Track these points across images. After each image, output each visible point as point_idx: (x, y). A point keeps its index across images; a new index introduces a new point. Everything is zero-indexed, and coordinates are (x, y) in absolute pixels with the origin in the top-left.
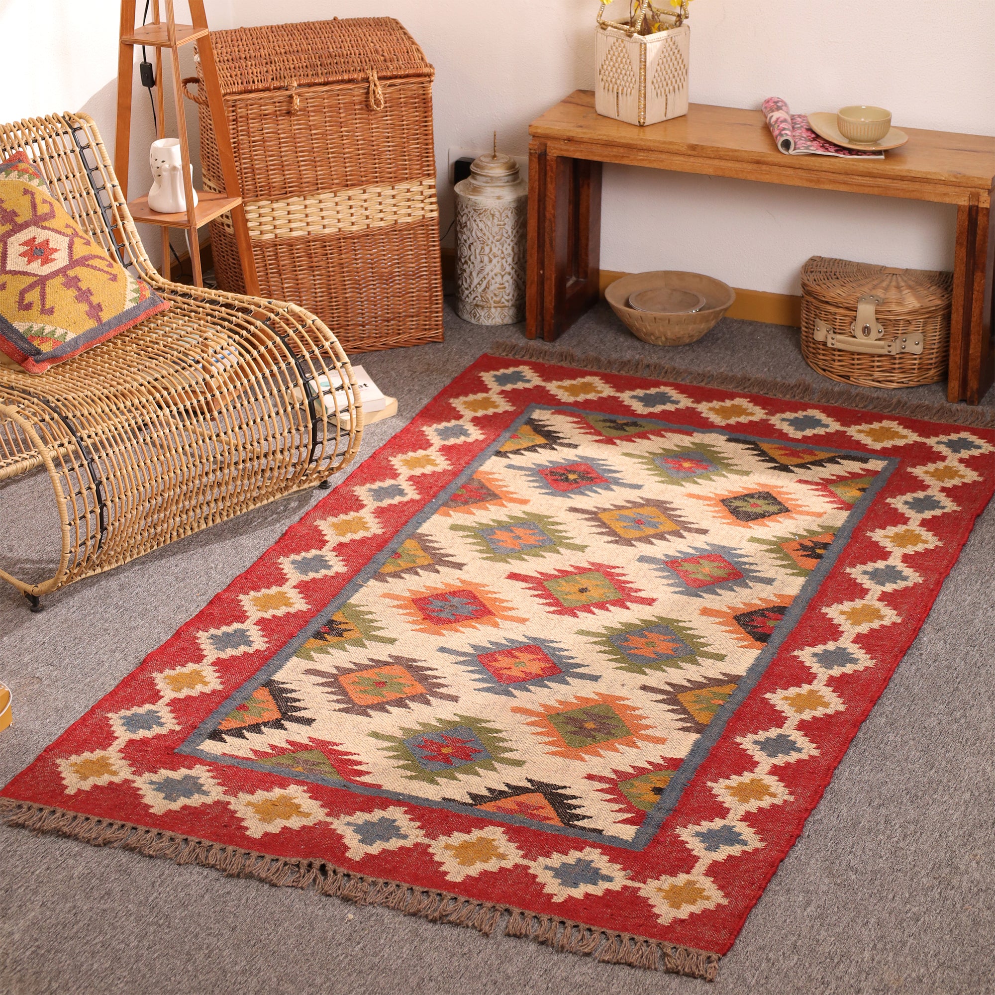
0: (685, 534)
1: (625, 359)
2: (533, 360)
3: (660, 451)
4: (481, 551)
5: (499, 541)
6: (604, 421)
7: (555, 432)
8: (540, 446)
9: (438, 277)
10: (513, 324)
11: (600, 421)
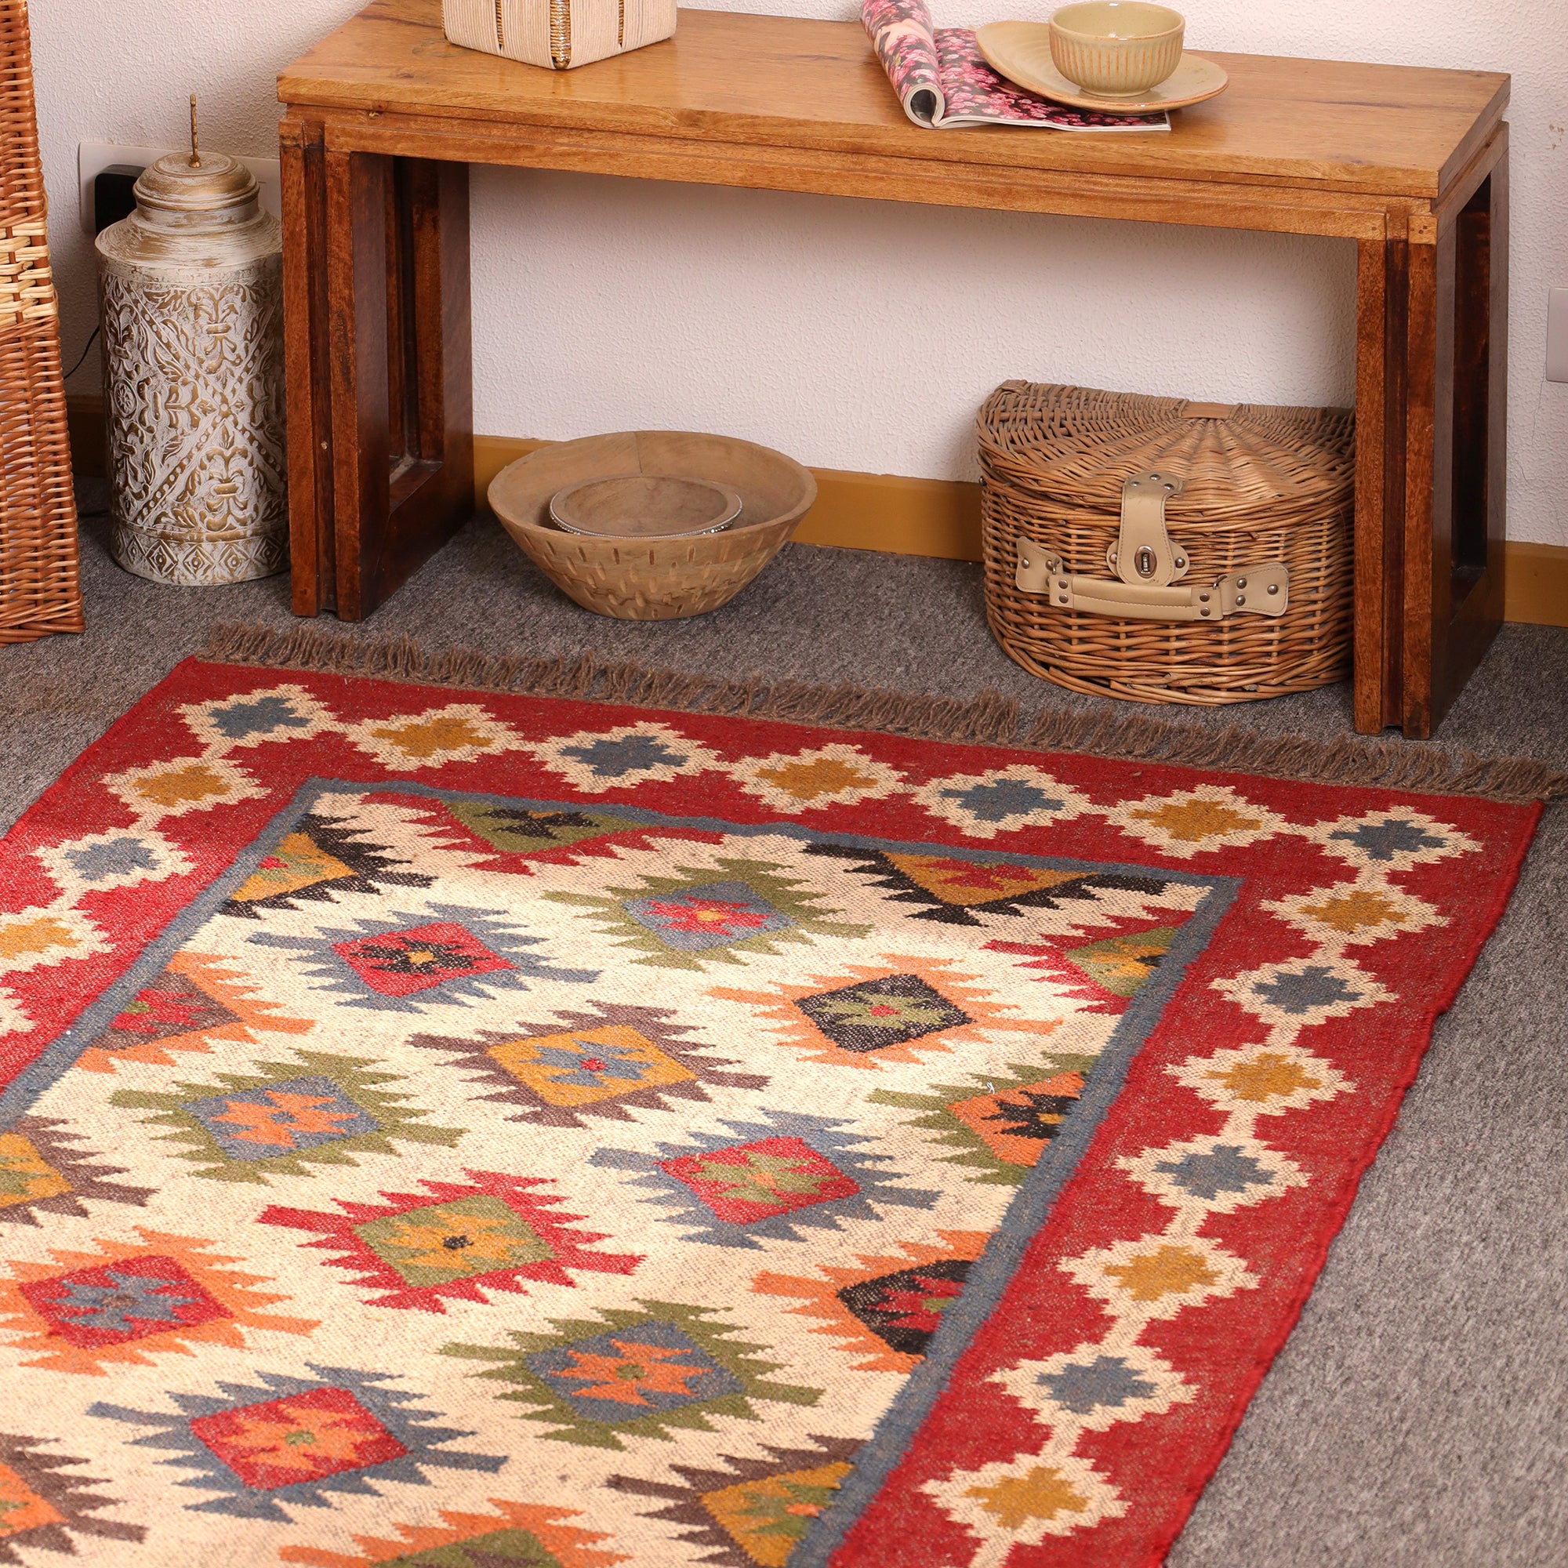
0: (709, 1089)
1: (545, 657)
2: (313, 667)
3: (641, 884)
4: (192, 1156)
5: (237, 1127)
6: (497, 814)
7: (373, 847)
8: (337, 884)
10: (258, 581)
11: (486, 814)
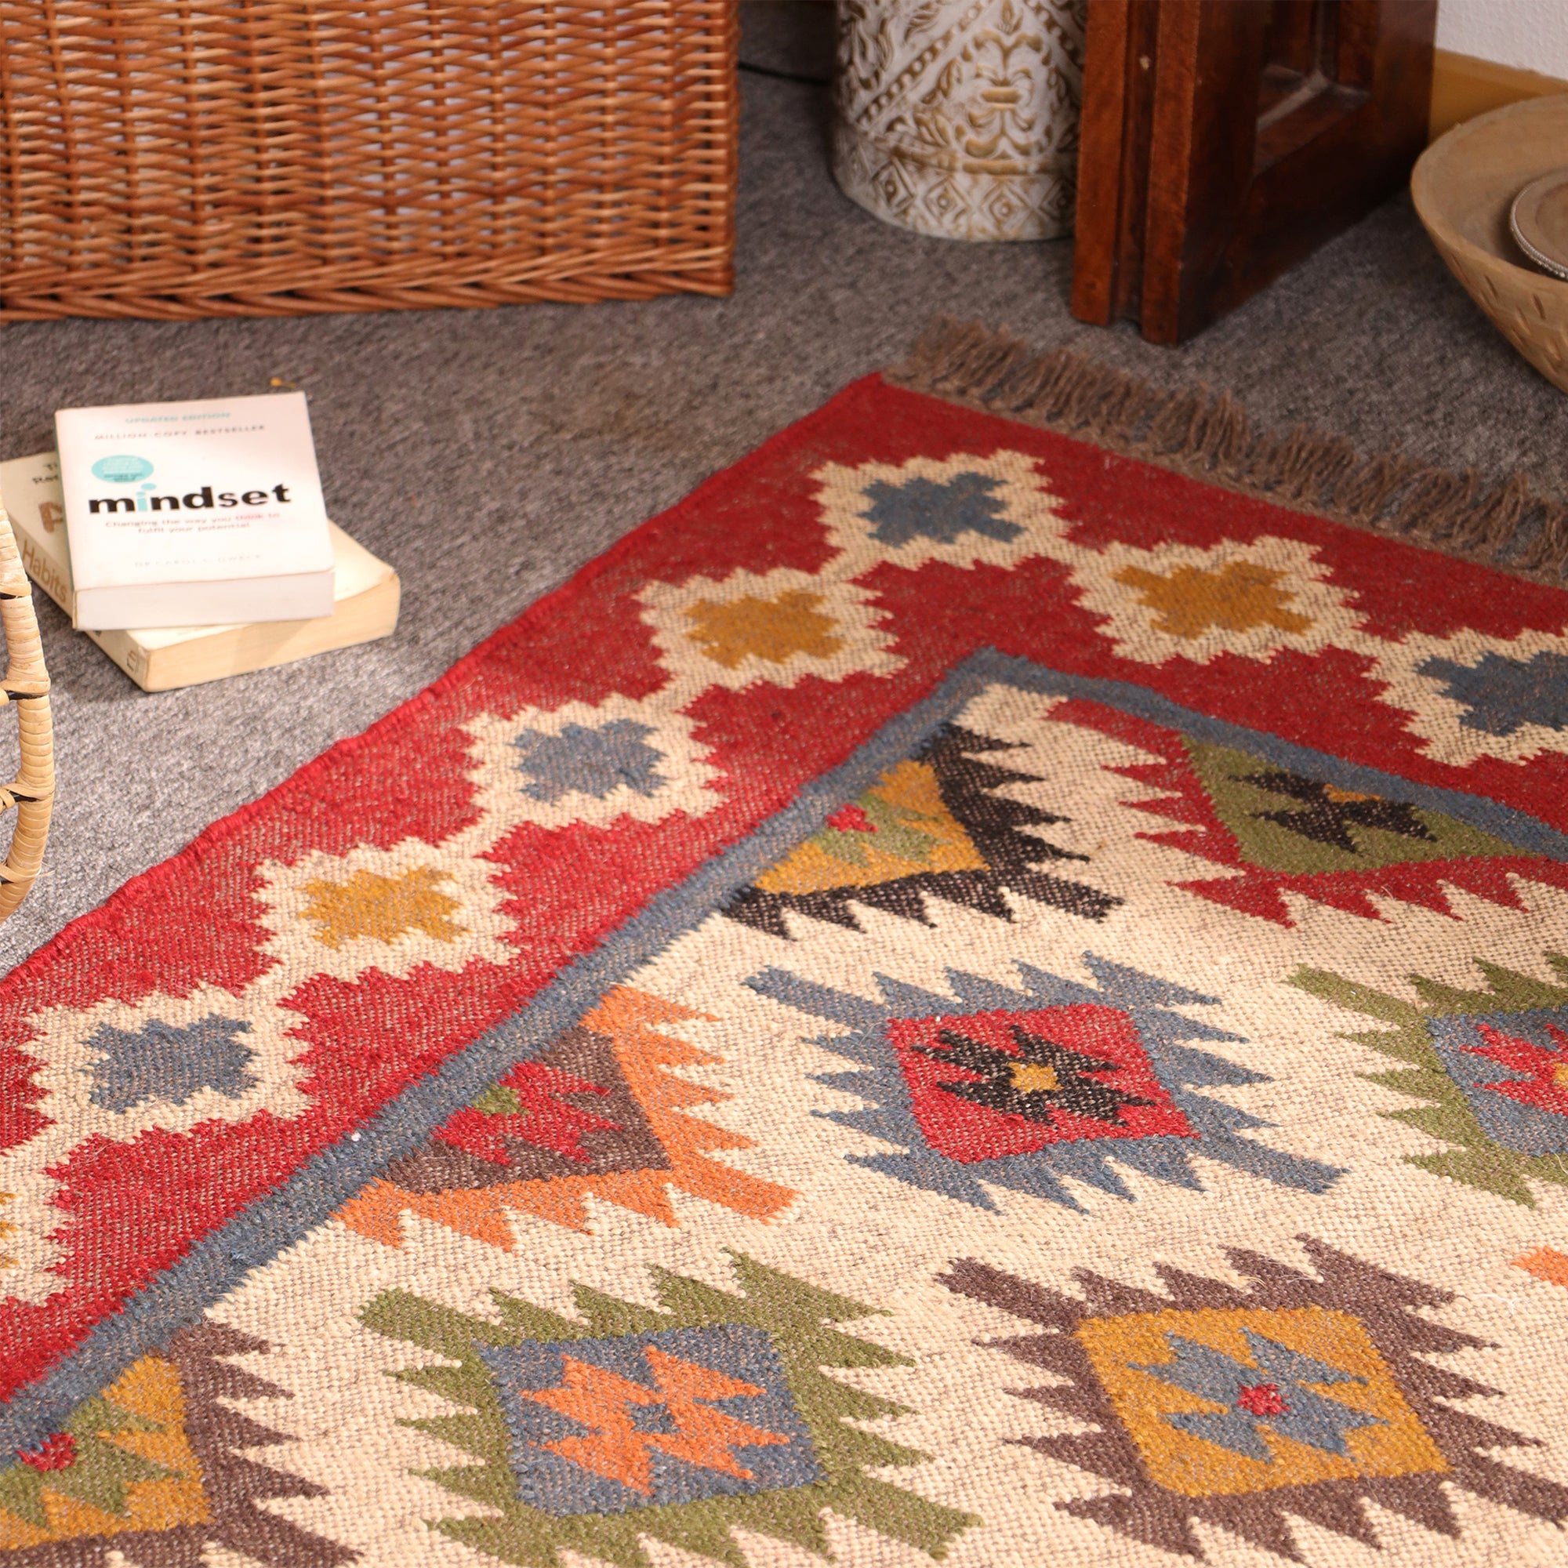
0: (1462, 1503)
1: (1454, 467)
2: (1062, 427)
3: (1473, 981)
4: (454, 1481)
5: (562, 1424)
6: (1271, 781)
7: (1036, 816)
8: (949, 887)
9: (718, 39)
10: (1038, 245)
11: (1249, 778)
